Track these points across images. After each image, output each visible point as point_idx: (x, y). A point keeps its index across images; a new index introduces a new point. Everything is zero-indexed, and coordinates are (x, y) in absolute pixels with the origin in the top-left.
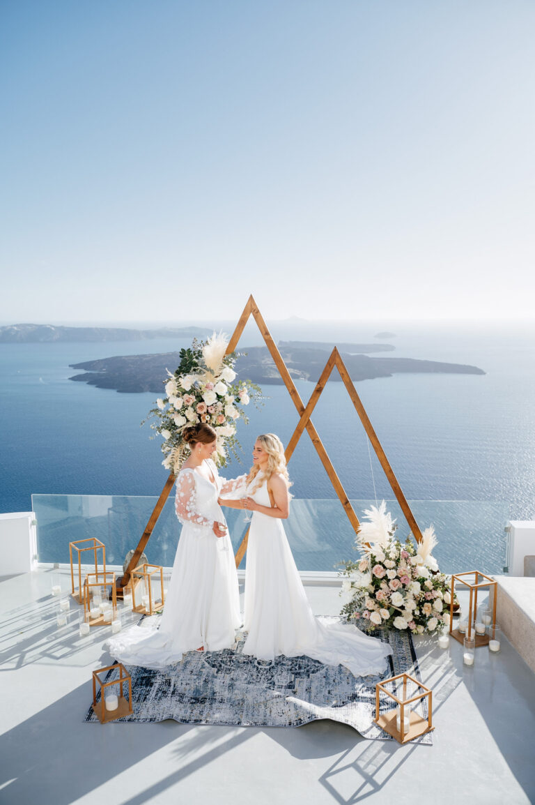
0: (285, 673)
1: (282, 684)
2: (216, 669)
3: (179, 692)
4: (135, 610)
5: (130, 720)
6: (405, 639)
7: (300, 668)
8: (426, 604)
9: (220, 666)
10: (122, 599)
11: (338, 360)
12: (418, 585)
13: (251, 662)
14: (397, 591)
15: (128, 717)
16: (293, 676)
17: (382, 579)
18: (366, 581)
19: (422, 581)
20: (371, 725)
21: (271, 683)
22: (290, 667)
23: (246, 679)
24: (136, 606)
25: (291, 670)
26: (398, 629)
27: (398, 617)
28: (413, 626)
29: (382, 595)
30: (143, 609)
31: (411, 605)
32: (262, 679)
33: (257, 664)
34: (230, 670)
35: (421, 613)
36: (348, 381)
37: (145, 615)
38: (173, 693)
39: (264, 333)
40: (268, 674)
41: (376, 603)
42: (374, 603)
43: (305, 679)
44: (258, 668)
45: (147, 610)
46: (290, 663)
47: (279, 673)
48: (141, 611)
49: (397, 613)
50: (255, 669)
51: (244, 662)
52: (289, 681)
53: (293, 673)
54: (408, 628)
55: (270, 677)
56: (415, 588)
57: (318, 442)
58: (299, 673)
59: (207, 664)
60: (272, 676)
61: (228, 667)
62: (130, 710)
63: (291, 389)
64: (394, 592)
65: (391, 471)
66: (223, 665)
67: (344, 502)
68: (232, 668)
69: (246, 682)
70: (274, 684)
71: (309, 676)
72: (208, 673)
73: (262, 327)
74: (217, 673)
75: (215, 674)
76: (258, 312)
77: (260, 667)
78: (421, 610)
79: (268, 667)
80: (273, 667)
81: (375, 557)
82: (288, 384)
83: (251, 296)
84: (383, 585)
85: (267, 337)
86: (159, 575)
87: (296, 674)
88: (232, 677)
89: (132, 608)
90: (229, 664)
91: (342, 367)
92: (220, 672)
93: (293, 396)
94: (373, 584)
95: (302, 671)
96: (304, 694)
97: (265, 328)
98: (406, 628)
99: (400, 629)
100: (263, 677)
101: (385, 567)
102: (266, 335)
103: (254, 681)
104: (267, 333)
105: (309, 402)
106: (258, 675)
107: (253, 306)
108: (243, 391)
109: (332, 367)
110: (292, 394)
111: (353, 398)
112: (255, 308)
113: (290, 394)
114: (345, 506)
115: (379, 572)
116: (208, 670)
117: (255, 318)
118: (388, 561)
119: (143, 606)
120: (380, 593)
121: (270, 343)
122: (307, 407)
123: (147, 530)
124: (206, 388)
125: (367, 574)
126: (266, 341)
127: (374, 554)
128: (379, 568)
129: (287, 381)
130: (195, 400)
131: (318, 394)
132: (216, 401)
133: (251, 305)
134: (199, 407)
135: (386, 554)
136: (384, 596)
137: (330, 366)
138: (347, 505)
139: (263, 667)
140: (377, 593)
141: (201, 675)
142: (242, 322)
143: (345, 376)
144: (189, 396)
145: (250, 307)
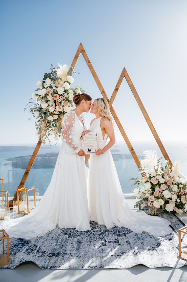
0: (110, 235)
1: (110, 241)
2: (68, 236)
3: (42, 250)
4: (19, 213)
5: (7, 268)
6: (173, 216)
7: (119, 232)
8: (182, 196)
9: (70, 234)
10: (12, 209)
11: (126, 73)
12: (176, 187)
14: (165, 190)
15: (6, 266)
16: (116, 236)
17: (156, 185)
18: (148, 186)
19: (178, 185)
20: (177, 259)
22: (113, 232)
23: (87, 239)
24: (20, 210)
25: (114, 233)
26: (168, 211)
27: (168, 204)
28: (176, 209)
29: (157, 193)
31: (175, 197)
32: (97, 239)
34: (76, 236)
35: (180, 201)
36: (131, 84)
37: (25, 214)
38: (38, 251)
39: (88, 62)
40: (100, 236)
42: (154, 197)
43: (124, 237)
44: (93, 234)
45: (26, 212)
46: (113, 230)
47: (107, 235)
48: (23, 212)
49: (167, 202)
50: (92, 234)
52: (114, 239)
53: (116, 235)
54: (174, 210)
55: (102, 238)
56: (175, 188)
57: (117, 118)
58: (119, 235)
59: (62, 234)
60: (103, 237)
61: (75, 234)
62: (8, 261)
63: (102, 91)
64: (164, 190)
65: (155, 130)
66: (72, 234)
67: (131, 149)
68: (78, 234)
69: (87, 241)
70: (105, 241)
71: (125, 236)
72: (63, 238)
73: (86, 59)
74: (68, 237)
75: (68, 238)
76: (84, 51)
77: (94, 233)
78: (180, 199)
79: (100, 233)
80: (103, 233)
81: (151, 174)
82: (101, 88)
83: (81, 43)
84: (157, 188)
85: (89, 64)
86: (34, 199)
87: (118, 235)
88: (78, 239)
89: (18, 212)
90: (75, 233)
91: (128, 78)
92: (70, 237)
93: (103, 94)
94: (151, 188)
95: (121, 233)
96: (126, 245)
97: (88, 59)
98: (172, 210)
99: (169, 211)
100: (97, 238)
101: (157, 179)
102: (89, 63)
103: (92, 240)
104: (89, 62)
105: (112, 97)
106: (94, 237)
107: (82, 49)
108: (78, 90)
109: (123, 78)
110: (102, 93)
111: (134, 93)
112: (83, 49)
113: (101, 93)
114: (132, 152)
115: (154, 181)
116: (63, 236)
117: (83, 54)
118: (158, 176)
119: (24, 210)
120: (157, 192)
121: (91, 67)
122: (111, 99)
123: (27, 170)
124: (59, 84)
125: (148, 183)
126: (89, 66)
127: (150, 173)
128: (154, 179)
129: (100, 87)
130: (53, 92)
131: (116, 92)
132: (64, 92)
133: (81, 48)
134: (55, 97)
135: (157, 172)
136: (158, 193)
137: (122, 77)
138: (133, 151)
139: (97, 233)
140: (154, 192)
141: (58, 240)
142: (76, 57)
143: (130, 82)
144: (50, 89)
145: (80, 49)
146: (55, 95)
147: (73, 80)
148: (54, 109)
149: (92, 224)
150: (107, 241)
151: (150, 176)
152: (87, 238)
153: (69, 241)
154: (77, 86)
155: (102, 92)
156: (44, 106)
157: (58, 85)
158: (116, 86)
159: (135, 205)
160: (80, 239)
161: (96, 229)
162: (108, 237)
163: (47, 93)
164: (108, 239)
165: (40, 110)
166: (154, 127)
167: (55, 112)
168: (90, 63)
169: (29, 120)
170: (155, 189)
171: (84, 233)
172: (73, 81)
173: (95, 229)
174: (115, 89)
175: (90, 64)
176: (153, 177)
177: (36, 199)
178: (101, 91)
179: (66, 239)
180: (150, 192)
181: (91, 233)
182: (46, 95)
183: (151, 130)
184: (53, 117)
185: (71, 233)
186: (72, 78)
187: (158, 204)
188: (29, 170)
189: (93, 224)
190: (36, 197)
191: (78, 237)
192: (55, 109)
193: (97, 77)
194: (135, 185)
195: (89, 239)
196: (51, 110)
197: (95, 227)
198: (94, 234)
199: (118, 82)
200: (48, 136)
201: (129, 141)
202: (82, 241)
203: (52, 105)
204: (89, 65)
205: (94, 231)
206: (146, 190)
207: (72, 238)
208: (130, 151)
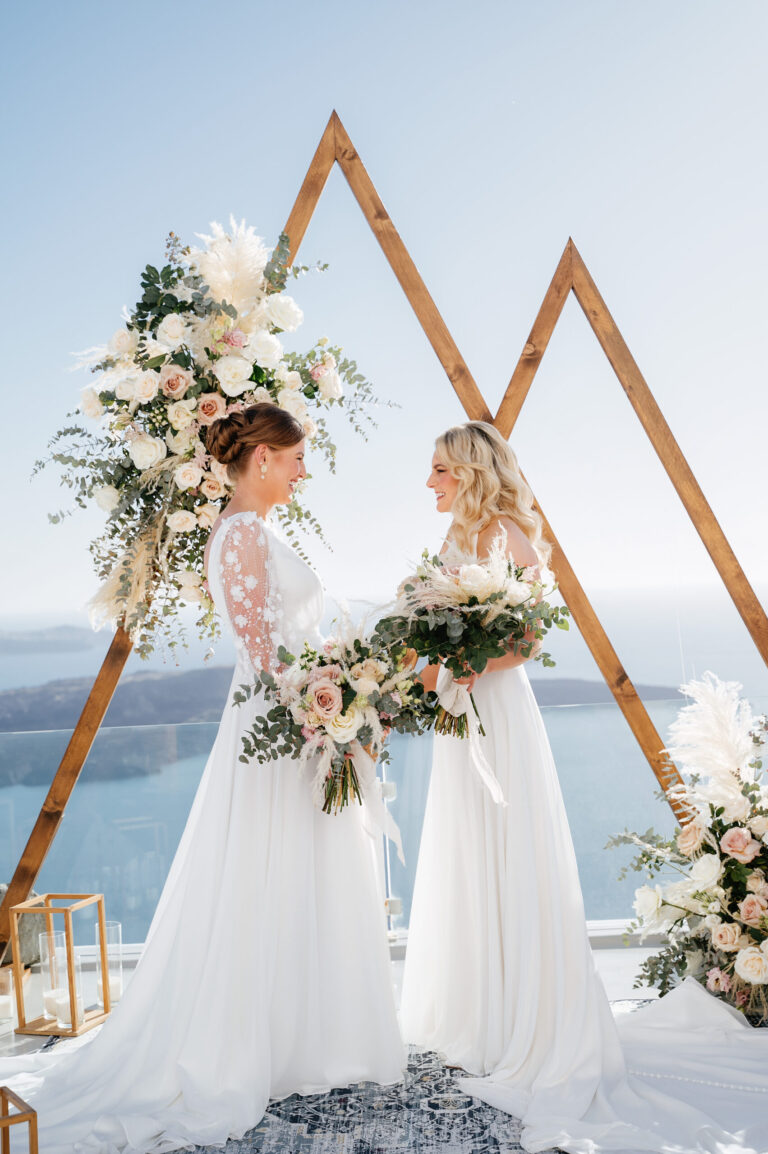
2: (305, 1127)
4: (23, 1030)
9: (316, 1118)
11: (578, 273)
13: (409, 1106)
17: (752, 865)
18: (709, 871)
21: (485, 1141)
23: (403, 1139)
24: (29, 1019)
29: (758, 908)
30: (53, 1025)
32: (453, 1136)
33: (427, 1109)
34: (347, 1124)
36: (610, 329)
37: (57, 1037)
39: (374, 212)
40: (469, 1124)
41: (744, 929)
42: (738, 928)
44: (432, 1116)
45: (62, 1025)
48: (45, 1028)
50: (426, 1117)
51: (388, 1107)
55: (478, 1130)
59: (273, 1118)
60: (484, 1128)
61: (341, 1118)
63: (452, 365)
65: (741, 575)
66: (323, 1116)
67: (614, 677)
68: (353, 1119)
69: (405, 1144)
70: (496, 1142)
72: (282, 1134)
73: (366, 196)
74: (309, 1132)
75: (306, 1136)
76: (355, 156)
77: (437, 1112)
79: (466, 1111)
80: (478, 1110)
81: (721, 811)
82: (446, 352)
83: (334, 111)
84: (755, 883)
85: (380, 224)
88: (358, 1137)
89: (14, 1024)
90: (342, 1112)
91: (591, 295)
92: (318, 1130)
93: (460, 384)
94: (726, 882)
97: (375, 200)
100: (455, 1131)
101: (753, 836)
102: (379, 220)
103: (430, 1142)
104: (381, 214)
105: (505, 398)
106: (438, 1129)
107: (340, 142)
108: (324, 364)
109: (565, 298)
110: (455, 378)
111: (624, 377)
112: (345, 147)
113: (450, 378)
114: (618, 691)
115: (739, 844)
116: (279, 1129)
117: (347, 173)
118: (759, 817)
119: (47, 1017)
120: (753, 904)
121: (389, 241)
122: (500, 412)
123: (51, 804)
124: (226, 339)
125: (707, 857)
126: (378, 234)
127: (718, 805)
128: (741, 836)
129: (441, 344)
130: (193, 383)
131: (530, 371)
132: (253, 385)
133: (335, 138)
134: (203, 407)
135: (753, 799)
136: (763, 909)
137: (559, 292)
138: (624, 685)
139: (450, 1111)
140: (741, 905)
141: (261, 1142)
142: (312, 187)
143: (601, 316)
144: (177, 369)
145: (331, 143)
146: (206, 398)
147: (300, 314)
148: (201, 473)
149: (419, 1074)
150: (501, 1140)
151: (720, 823)
152: (401, 1132)
153: (313, 1146)
154: (319, 345)
155: (451, 371)
156: (147, 454)
157: (221, 349)
158: (529, 341)
159: (641, 972)
160: (368, 1138)
161: (445, 1096)
162: (505, 1126)
163: (165, 393)
164: (508, 1136)
165: (124, 475)
166: (733, 558)
167: (204, 489)
168: (387, 217)
169: (55, 520)
170: (744, 885)
171: (384, 1113)
172: (300, 323)
173: (440, 1096)
174: (522, 354)
175: (385, 222)
176: (735, 824)
177: (110, 958)
178: (445, 367)
179: (300, 1138)
180: (716, 907)
181: (422, 1112)
182: (162, 400)
183: (722, 573)
184: (198, 516)
185: (321, 1115)
186: (294, 307)
187: (757, 965)
188: (63, 803)
189: (427, 1074)
190: (110, 947)
191: (358, 1129)
192: (207, 475)
193: (427, 292)
194: (639, 868)
195: (412, 1138)
196: (187, 477)
197: (437, 1087)
198: (437, 1117)
199: (538, 318)
200: (166, 612)
201: (604, 634)
202: (381, 1146)
203: (191, 454)
204: (381, 228)
205: (435, 1106)
206: (697, 896)
207: (329, 1135)
208: (612, 687)
